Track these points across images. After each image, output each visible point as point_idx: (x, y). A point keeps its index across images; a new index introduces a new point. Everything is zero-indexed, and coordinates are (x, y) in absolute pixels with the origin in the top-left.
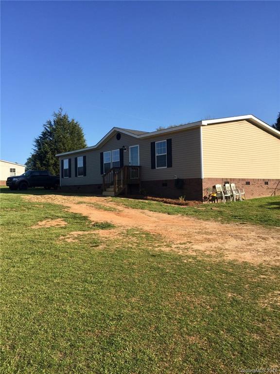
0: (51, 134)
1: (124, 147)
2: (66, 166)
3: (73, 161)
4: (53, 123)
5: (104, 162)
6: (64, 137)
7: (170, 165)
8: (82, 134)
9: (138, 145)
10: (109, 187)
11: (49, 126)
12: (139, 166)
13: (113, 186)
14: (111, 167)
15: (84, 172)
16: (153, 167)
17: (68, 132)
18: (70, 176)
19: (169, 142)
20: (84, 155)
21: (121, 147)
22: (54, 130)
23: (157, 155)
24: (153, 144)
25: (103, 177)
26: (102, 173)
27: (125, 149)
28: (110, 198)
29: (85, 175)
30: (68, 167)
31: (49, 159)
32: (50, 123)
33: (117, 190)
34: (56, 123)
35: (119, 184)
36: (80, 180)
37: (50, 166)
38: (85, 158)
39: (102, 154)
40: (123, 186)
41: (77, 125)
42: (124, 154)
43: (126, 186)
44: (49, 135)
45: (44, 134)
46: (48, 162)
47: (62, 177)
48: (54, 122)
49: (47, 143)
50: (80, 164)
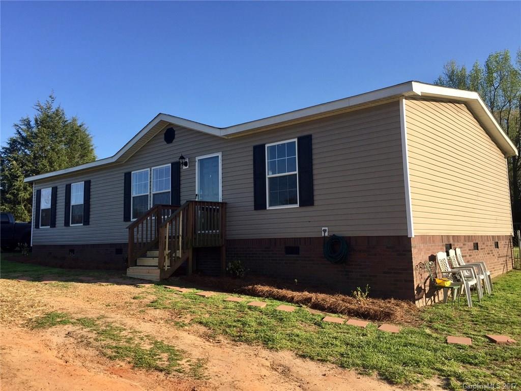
0: (26, 142)
1: (182, 158)
2: (46, 204)
3: (62, 192)
4: (33, 123)
5: (134, 194)
6: (53, 150)
7: (307, 200)
8: (89, 146)
9: (220, 155)
10: (145, 256)
11: (24, 127)
12: (222, 203)
13: (156, 253)
14: (150, 205)
15: (85, 215)
16: (260, 204)
17: (61, 141)
18: (53, 225)
19: (306, 144)
20: (87, 179)
21: (177, 160)
22: (36, 136)
23: (269, 175)
24: (259, 152)
25: (131, 228)
26: (127, 218)
27: (186, 164)
28: (148, 292)
29: (86, 222)
30: (49, 206)
31: (18, 190)
32: (28, 123)
33: (167, 263)
34: (41, 123)
35: (173, 247)
36: (76, 233)
37: (19, 203)
38: (88, 186)
39: (128, 177)
40: (183, 252)
41: (81, 129)
42: (182, 174)
43: (190, 254)
44: (22, 145)
45: (13, 142)
46: (15, 195)
47: (37, 226)
48: (36, 120)
49: (16, 160)
50: (77, 198)
